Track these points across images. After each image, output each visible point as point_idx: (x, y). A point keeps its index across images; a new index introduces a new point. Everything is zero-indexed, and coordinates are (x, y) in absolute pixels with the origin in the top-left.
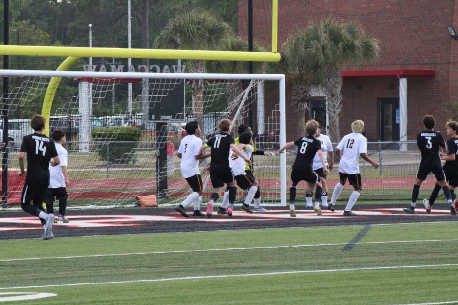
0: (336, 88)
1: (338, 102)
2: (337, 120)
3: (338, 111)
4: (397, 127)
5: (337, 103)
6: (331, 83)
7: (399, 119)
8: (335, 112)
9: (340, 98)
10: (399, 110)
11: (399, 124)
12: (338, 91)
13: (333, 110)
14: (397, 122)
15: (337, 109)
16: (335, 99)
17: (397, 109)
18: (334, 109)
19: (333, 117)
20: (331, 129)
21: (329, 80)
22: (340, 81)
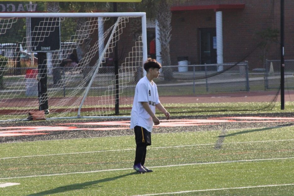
0: (167, 20)
1: (169, 33)
2: (168, 47)
3: (169, 40)
4: (214, 52)
5: (167, 33)
6: (162, 17)
7: (216, 46)
8: (166, 41)
9: (170, 29)
10: (216, 38)
11: (216, 50)
12: (169, 23)
13: (164, 40)
14: (214, 48)
15: (168, 38)
16: (166, 30)
17: (214, 37)
18: (165, 38)
19: (165, 45)
20: (163, 55)
21: (161, 14)
22: (169, 14)
